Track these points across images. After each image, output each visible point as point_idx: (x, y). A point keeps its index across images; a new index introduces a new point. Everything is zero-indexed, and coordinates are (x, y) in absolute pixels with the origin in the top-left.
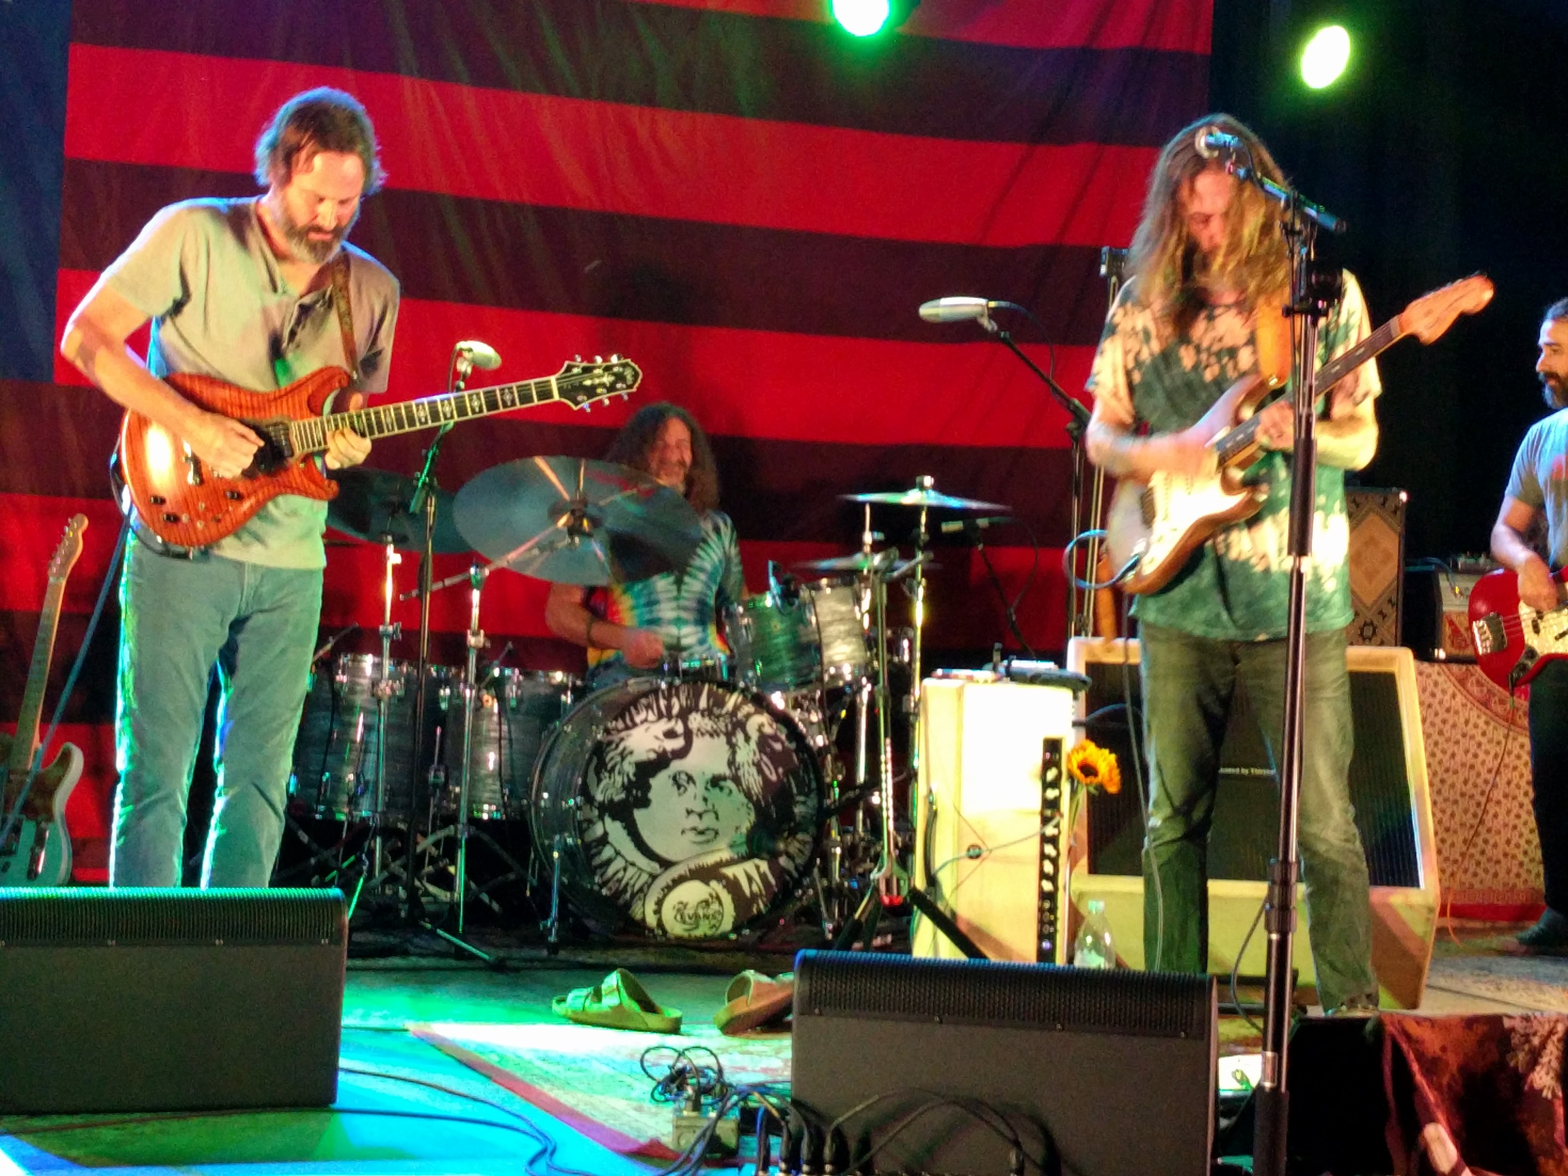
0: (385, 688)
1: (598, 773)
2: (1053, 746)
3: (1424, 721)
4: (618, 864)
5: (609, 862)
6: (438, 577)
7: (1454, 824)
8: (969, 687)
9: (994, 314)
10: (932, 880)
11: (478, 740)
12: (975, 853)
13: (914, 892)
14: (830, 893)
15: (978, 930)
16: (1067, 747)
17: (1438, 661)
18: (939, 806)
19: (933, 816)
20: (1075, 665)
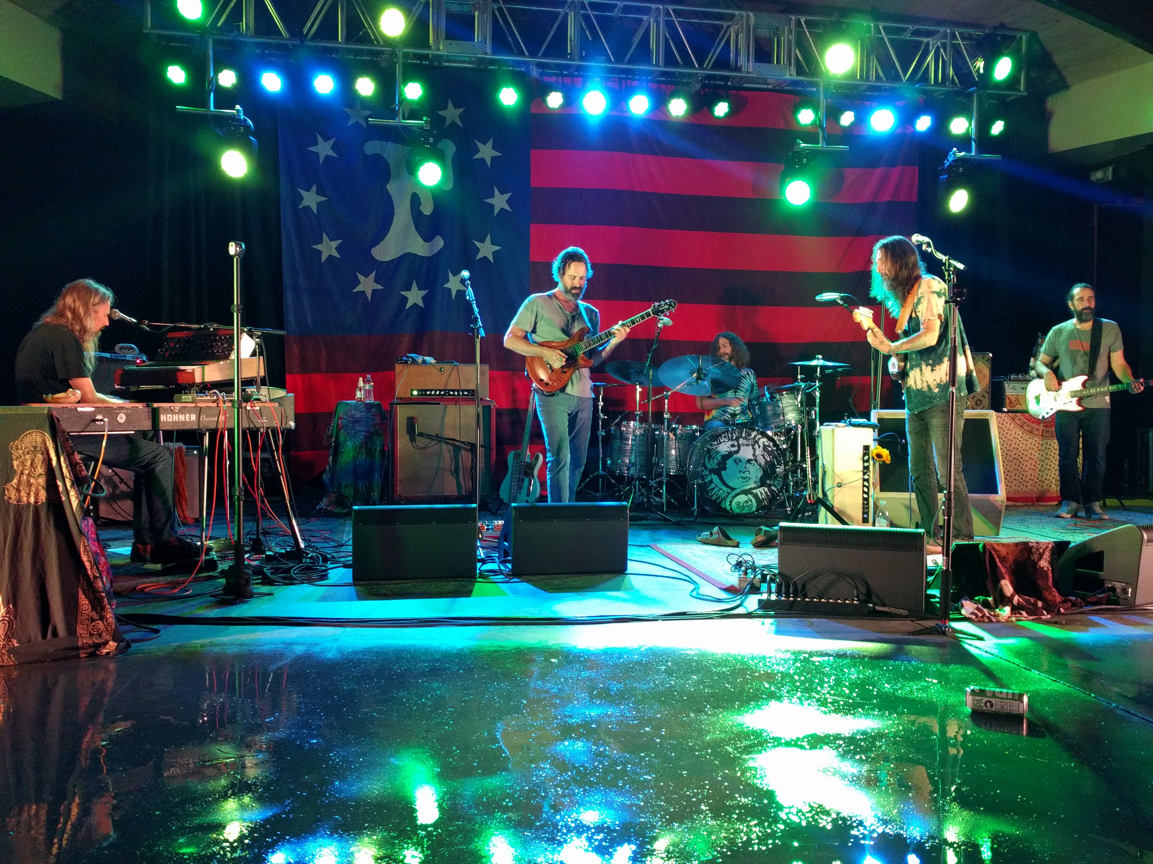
0: (638, 432)
1: (709, 459)
2: (866, 448)
3: (999, 433)
4: (717, 489)
5: (713, 489)
6: (654, 395)
7: (1011, 469)
8: (836, 428)
9: (842, 298)
10: (825, 494)
11: (669, 449)
12: (840, 485)
13: (818, 498)
14: (789, 498)
15: (841, 511)
16: (872, 448)
17: (1005, 412)
18: (827, 469)
19: (824, 473)
20: (874, 420)
